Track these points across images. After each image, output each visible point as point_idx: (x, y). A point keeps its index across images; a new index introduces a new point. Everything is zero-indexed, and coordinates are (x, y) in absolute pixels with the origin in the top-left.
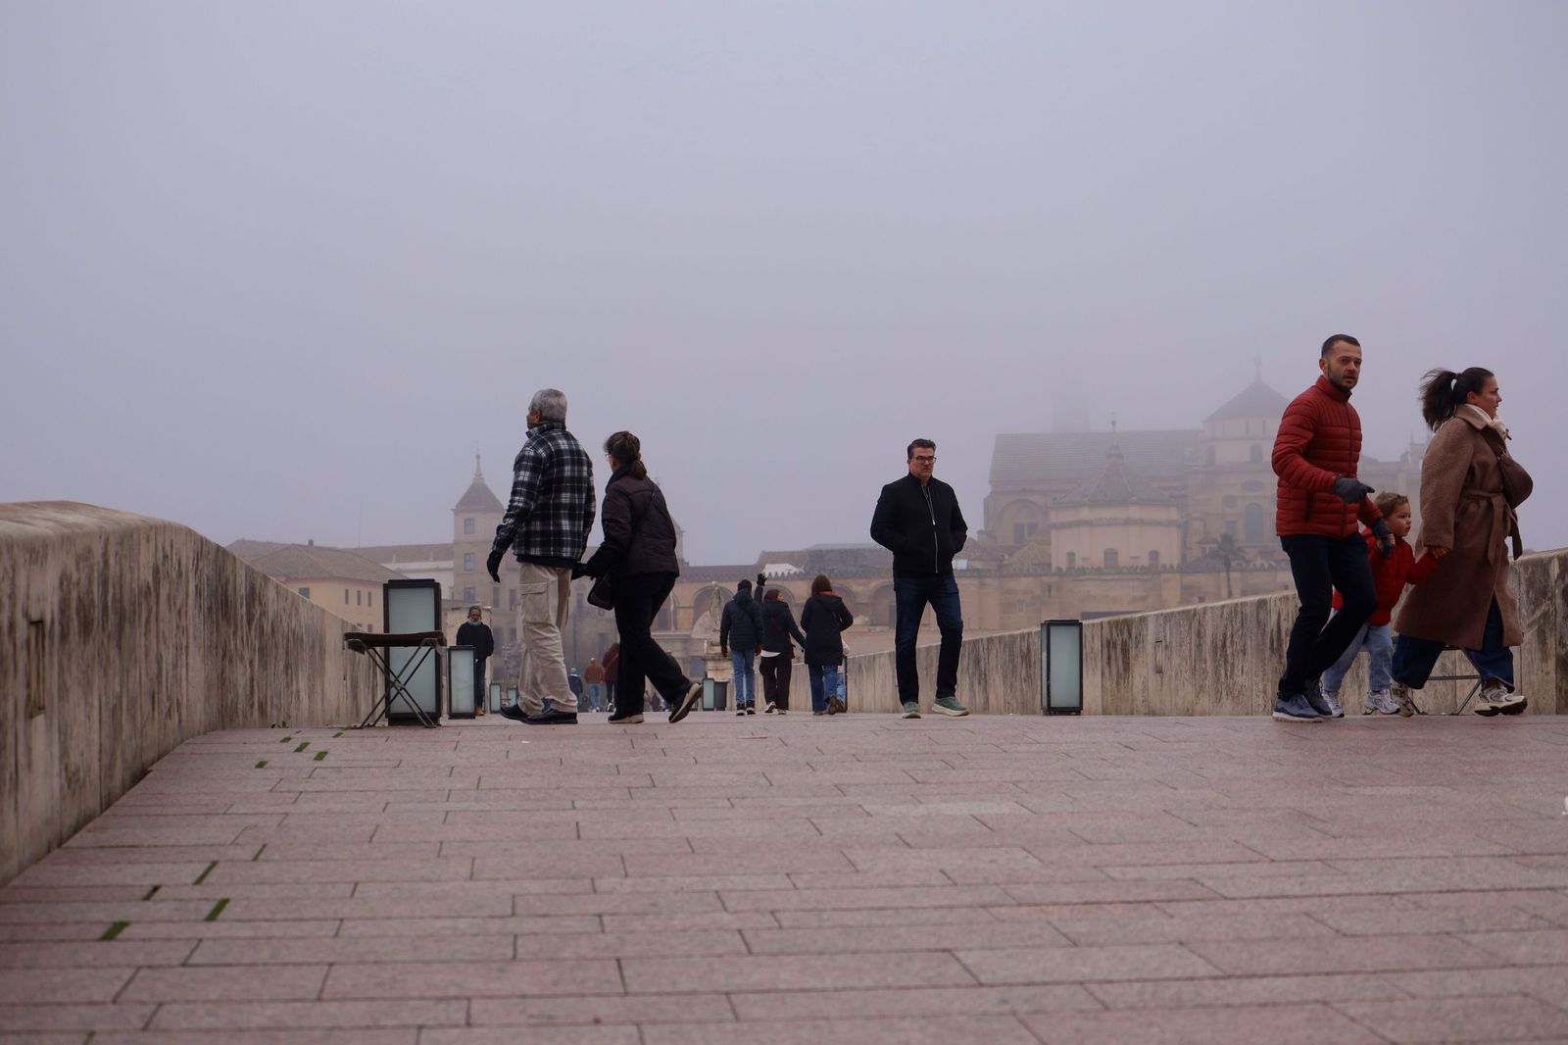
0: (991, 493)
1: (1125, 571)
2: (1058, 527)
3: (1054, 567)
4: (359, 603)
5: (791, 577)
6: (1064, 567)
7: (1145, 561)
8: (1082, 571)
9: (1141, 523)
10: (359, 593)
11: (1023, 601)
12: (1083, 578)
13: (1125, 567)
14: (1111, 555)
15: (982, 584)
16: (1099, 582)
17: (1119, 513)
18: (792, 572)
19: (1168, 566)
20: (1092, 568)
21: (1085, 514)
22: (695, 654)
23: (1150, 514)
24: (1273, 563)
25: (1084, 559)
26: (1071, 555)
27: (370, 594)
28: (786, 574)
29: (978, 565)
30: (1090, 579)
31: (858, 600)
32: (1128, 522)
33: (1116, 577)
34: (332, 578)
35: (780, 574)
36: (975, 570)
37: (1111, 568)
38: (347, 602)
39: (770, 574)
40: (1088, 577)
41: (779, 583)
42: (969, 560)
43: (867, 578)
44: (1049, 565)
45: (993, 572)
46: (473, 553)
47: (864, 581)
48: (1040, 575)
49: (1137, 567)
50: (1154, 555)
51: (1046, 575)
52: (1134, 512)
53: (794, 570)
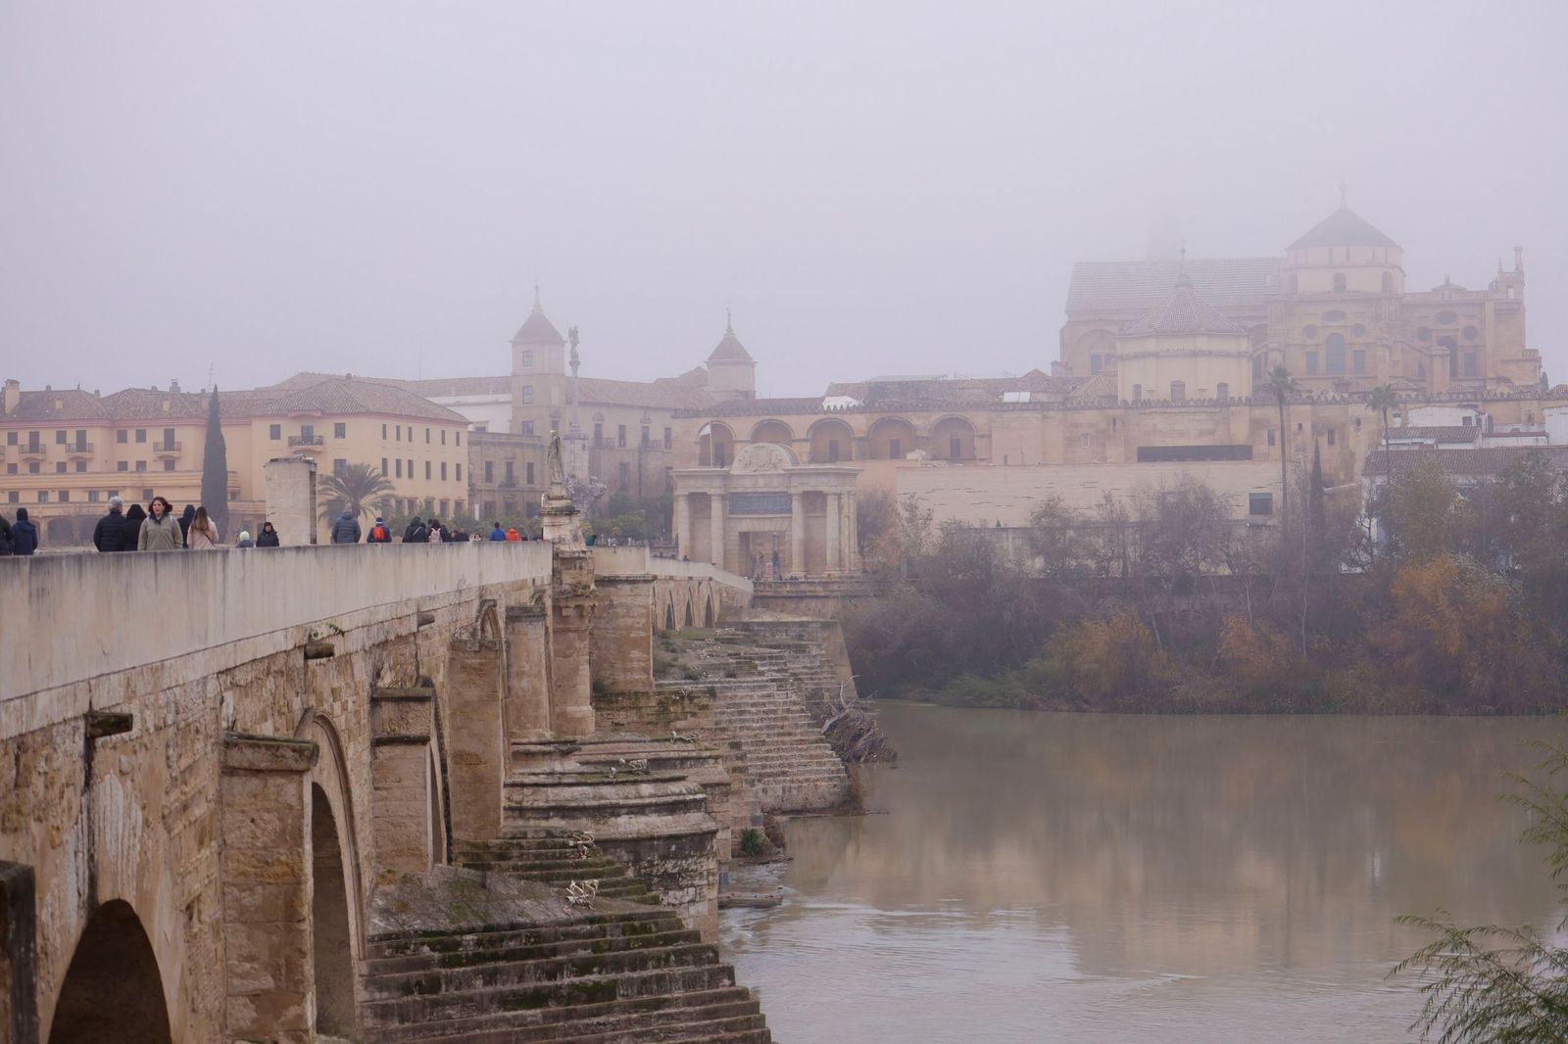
0: (1068, 323)
1: (1191, 403)
2: (1124, 358)
3: (1120, 399)
4: (398, 438)
5: (850, 411)
6: (1130, 399)
7: (1213, 394)
8: (1147, 404)
9: (1209, 354)
10: (398, 428)
11: (1087, 434)
12: (1148, 411)
13: (1192, 399)
14: (1178, 387)
15: (1045, 418)
16: (1165, 415)
17: (1187, 345)
18: (851, 405)
19: (1236, 399)
20: (1158, 401)
21: (1151, 345)
22: (734, 491)
23: (1216, 345)
24: (1346, 395)
25: (1149, 391)
26: (1137, 387)
27: (410, 429)
28: (845, 407)
29: (1043, 398)
30: (1156, 412)
31: (918, 434)
32: (1195, 354)
33: (1183, 410)
34: (368, 414)
35: (838, 407)
36: (1036, 403)
37: (1178, 400)
38: (384, 437)
39: (829, 407)
40: (1154, 410)
41: (838, 416)
42: (1032, 392)
43: (927, 411)
44: (1116, 397)
45: (1056, 405)
46: (531, 386)
47: (925, 414)
48: (1105, 408)
49: (1205, 399)
50: (1223, 387)
51: (1110, 408)
52: (1203, 344)
53: (853, 402)
